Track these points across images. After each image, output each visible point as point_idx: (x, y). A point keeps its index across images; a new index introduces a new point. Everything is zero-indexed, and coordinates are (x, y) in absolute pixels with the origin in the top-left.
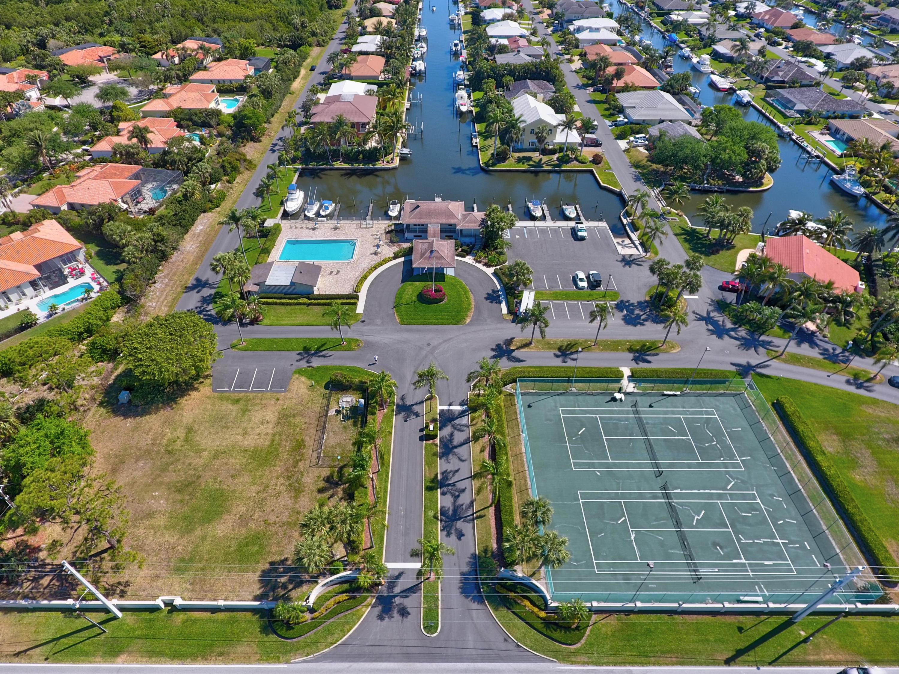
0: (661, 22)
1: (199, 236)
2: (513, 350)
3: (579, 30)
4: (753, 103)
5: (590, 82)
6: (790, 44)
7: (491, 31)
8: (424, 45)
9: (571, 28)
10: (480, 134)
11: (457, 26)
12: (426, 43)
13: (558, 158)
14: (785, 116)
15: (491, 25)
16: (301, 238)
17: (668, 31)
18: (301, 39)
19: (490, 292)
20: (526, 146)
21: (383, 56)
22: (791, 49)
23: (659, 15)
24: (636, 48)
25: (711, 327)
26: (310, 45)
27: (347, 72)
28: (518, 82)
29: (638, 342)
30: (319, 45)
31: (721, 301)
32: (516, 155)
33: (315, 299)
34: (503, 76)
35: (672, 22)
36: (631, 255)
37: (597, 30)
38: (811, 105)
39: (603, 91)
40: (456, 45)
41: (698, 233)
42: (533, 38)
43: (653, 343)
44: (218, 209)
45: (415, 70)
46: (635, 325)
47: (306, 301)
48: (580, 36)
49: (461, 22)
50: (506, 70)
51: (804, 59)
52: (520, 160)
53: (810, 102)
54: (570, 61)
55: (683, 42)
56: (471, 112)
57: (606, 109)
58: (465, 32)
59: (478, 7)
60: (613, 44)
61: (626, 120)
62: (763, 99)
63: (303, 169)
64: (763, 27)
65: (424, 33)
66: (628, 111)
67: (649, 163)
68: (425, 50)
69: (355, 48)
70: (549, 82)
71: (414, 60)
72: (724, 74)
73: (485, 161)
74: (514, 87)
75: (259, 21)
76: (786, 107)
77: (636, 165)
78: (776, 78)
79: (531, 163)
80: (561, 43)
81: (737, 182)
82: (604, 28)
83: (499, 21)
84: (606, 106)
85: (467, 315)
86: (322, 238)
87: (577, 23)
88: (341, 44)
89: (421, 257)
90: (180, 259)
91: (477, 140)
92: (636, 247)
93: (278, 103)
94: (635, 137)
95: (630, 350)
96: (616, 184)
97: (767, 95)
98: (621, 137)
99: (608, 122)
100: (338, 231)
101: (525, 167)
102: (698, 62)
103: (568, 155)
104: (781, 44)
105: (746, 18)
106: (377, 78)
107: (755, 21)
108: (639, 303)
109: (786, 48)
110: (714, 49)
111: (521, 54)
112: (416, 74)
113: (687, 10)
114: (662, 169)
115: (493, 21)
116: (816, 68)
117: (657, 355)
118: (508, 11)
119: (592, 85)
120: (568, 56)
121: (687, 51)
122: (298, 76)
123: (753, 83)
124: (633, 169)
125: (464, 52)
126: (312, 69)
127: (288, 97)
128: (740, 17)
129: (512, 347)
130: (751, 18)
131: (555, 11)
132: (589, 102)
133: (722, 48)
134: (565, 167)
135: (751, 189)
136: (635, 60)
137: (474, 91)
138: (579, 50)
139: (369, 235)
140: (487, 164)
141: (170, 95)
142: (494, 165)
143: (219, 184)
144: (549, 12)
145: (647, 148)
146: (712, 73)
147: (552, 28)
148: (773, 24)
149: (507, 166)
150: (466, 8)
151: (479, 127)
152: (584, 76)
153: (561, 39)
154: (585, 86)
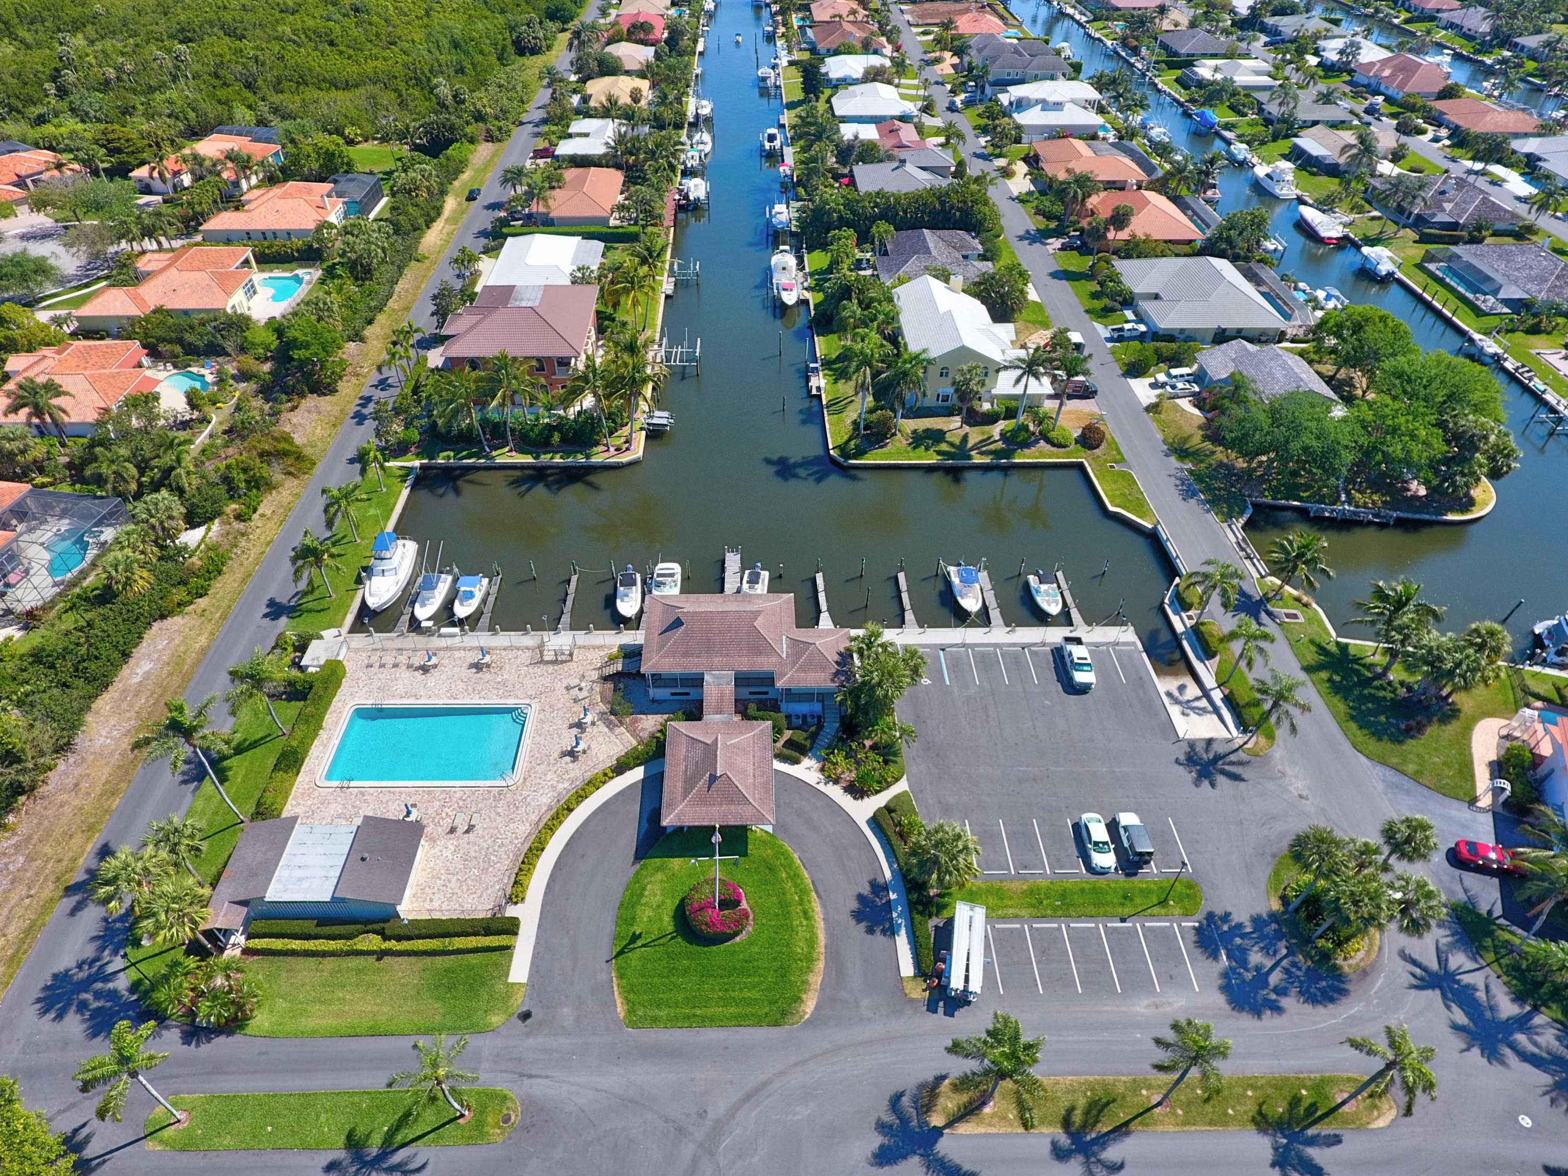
0: (1177, 80)
1: (136, 695)
2: (938, 1132)
3: (1021, 105)
4: (1399, 275)
5: (1053, 225)
6: (1444, 132)
7: (843, 104)
8: (706, 137)
9: (1004, 99)
10: (827, 364)
11: (772, 92)
12: (710, 130)
13: (1003, 435)
14: (1478, 312)
15: (841, 92)
16: (390, 702)
17: (1192, 101)
18: (452, 128)
19: (866, 890)
20: (930, 401)
21: (618, 167)
22: (1447, 142)
23: (1171, 66)
24: (1137, 143)
25: (1461, 1018)
26: (472, 141)
27: (542, 209)
28: (904, 233)
29: (1278, 1084)
30: (490, 138)
31: (1465, 907)
32: (910, 425)
33: (399, 938)
34: (874, 219)
35: (1201, 84)
36: (1209, 742)
37: (1058, 106)
38: (1533, 288)
39: (1084, 250)
40: (772, 138)
41: (1357, 660)
42: (927, 120)
43: (1319, 1086)
44: (202, 602)
45: (686, 197)
46: (1257, 1012)
47: (373, 942)
48: (1021, 118)
49: (781, 82)
50: (877, 205)
51: (1478, 166)
52: (919, 440)
53: (1530, 279)
54: (1007, 173)
55: (1229, 127)
56: (805, 302)
57: (1095, 296)
58: (791, 106)
59: (813, 50)
60: (1090, 136)
61: (1142, 328)
62: (1420, 266)
63: (423, 467)
64: (1379, 93)
65: (706, 111)
66: (1146, 306)
67: (1208, 445)
68: (708, 148)
69: (565, 148)
70: (968, 230)
71: (684, 174)
72: (1326, 205)
73: (840, 441)
74: (896, 244)
75: (370, 87)
76: (1476, 290)
77: (1180, 451)
78: (1441, 218)
79: (944, 447)
80: (984, 130)
81: (1416, 497)
82: (1073, 101)
83: (855, 82)
84: (1094, 286)
85: (805, 982)
86: (442, 701)
87: (1017, 92)
88: (537, 135)
89: (686, 793)
90: (70, 781)
91: (819, 381)
92: (1216, 711)
93: (383, 290)
94: (1169, 375)
95: (1262, 1122)
96: (1140, 506)
97: (1430, 257)
98: (1135, 370)
99: (1103, 331)
100: (485, 676)
101: (931, 459)
102: (1268, 176)
103: (1025, 428)
104: (1423, 132)
105: (1341, 71)
106: (604, 221)
107: (1357, 77)
108: (1257, 921)
109: (1436, 140)
110: (1296, 146)
111: (909, 167)
112: (688, 207)
113: (1224, 56)
114: (1241, 464)
115: (846, 82)
116: (1506, 185)
117: (1336, 1140)
118: (875, 61)
119: (1058, 233)
120: (1001, 162)
121: (1240, 150)
122: (439, 215)
123: (1391, 228)
124: (1173, 461)
125: (789, 154)
126: (471, 197)
127: (412, 271)
128: (1329, 69)
129: (937, 1120)
130: (1351, 72)
131: (966, 59)
132: (1056, 275)
133: (1311, 143)
134: (1021, 458)
135: (1451, 517)
136: (1142, 176)
137: (810, 250)
138: (1023, 147)
139: (560, 687)
140: (842, 448)
141: (148, 275)
142: (860, 453)
143: (216, 526)
144: (956, 60)
145: (1199, 403)
146: (1301, 201)
147: (963, 96)
148: (1401, 86)
149: (890, 455)
150: (790, 52)
151: (823, 345)
152: (1038, 212)
153: (984, 121)
154: (1041, 236)
